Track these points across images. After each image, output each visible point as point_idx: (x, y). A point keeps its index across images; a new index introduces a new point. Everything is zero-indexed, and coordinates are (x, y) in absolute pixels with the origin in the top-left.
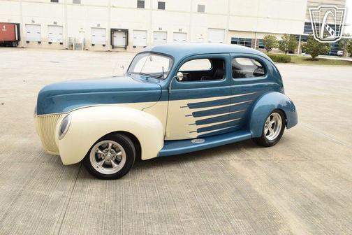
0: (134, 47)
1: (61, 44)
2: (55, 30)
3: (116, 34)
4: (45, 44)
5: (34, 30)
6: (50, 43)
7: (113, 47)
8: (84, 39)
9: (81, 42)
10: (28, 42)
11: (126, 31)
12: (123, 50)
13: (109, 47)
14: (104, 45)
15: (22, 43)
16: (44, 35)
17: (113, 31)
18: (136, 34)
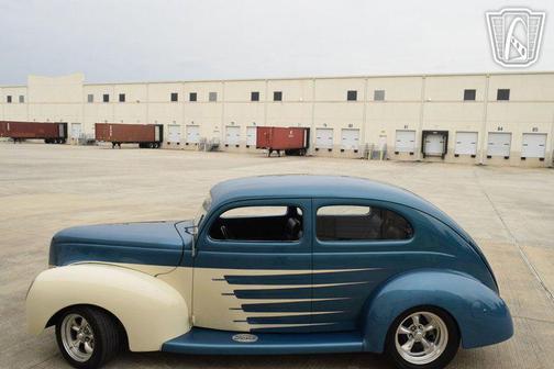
0: (457, 156)
1: (356, 151)
2: (350, 136)
3: (429, 138)
4: (336, 152)
5: (325, 135)
6: (342, 151)
7: (425, 156)
8: (386, 145)
9: (381, 149)
10: (317, 149)
11: (445, 134)
12: (439, 160)
13: (418, 156)
14: (412, 154)
15: (311, 151)
16: (337, 141)
17: (426, 134)
18: (461, 137)
